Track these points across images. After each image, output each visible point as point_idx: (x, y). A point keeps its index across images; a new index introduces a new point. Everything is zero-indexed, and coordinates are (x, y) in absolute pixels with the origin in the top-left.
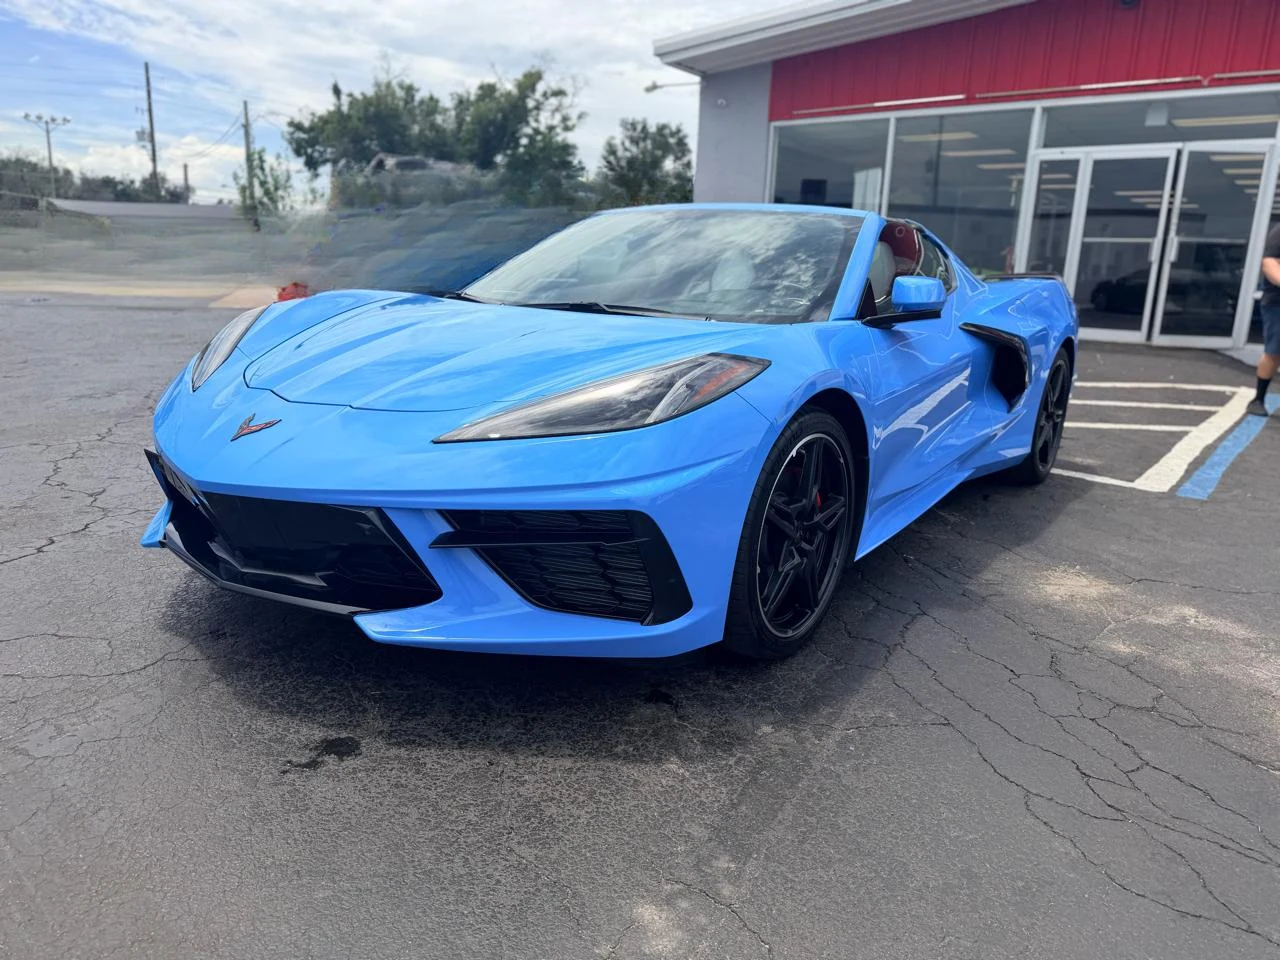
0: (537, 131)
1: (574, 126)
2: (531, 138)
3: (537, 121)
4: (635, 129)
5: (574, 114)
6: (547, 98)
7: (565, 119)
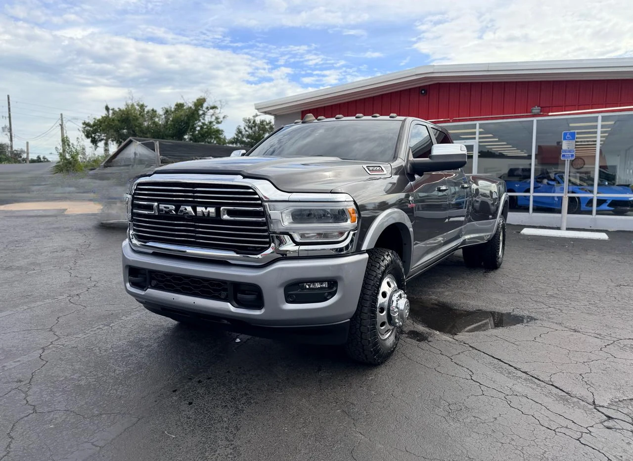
0: (204, 124)
1: (221, 121)
2: (202, 128)
3: (204, 119)
4: (250, 122)
5: (221, 116)
6: (208, 110)
7: (217, 118)
